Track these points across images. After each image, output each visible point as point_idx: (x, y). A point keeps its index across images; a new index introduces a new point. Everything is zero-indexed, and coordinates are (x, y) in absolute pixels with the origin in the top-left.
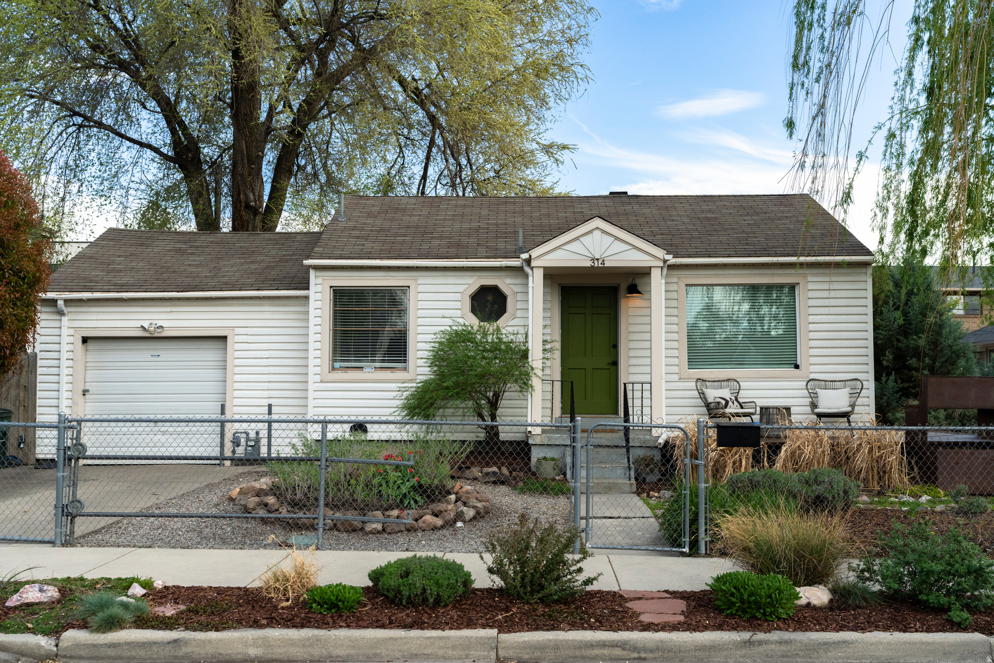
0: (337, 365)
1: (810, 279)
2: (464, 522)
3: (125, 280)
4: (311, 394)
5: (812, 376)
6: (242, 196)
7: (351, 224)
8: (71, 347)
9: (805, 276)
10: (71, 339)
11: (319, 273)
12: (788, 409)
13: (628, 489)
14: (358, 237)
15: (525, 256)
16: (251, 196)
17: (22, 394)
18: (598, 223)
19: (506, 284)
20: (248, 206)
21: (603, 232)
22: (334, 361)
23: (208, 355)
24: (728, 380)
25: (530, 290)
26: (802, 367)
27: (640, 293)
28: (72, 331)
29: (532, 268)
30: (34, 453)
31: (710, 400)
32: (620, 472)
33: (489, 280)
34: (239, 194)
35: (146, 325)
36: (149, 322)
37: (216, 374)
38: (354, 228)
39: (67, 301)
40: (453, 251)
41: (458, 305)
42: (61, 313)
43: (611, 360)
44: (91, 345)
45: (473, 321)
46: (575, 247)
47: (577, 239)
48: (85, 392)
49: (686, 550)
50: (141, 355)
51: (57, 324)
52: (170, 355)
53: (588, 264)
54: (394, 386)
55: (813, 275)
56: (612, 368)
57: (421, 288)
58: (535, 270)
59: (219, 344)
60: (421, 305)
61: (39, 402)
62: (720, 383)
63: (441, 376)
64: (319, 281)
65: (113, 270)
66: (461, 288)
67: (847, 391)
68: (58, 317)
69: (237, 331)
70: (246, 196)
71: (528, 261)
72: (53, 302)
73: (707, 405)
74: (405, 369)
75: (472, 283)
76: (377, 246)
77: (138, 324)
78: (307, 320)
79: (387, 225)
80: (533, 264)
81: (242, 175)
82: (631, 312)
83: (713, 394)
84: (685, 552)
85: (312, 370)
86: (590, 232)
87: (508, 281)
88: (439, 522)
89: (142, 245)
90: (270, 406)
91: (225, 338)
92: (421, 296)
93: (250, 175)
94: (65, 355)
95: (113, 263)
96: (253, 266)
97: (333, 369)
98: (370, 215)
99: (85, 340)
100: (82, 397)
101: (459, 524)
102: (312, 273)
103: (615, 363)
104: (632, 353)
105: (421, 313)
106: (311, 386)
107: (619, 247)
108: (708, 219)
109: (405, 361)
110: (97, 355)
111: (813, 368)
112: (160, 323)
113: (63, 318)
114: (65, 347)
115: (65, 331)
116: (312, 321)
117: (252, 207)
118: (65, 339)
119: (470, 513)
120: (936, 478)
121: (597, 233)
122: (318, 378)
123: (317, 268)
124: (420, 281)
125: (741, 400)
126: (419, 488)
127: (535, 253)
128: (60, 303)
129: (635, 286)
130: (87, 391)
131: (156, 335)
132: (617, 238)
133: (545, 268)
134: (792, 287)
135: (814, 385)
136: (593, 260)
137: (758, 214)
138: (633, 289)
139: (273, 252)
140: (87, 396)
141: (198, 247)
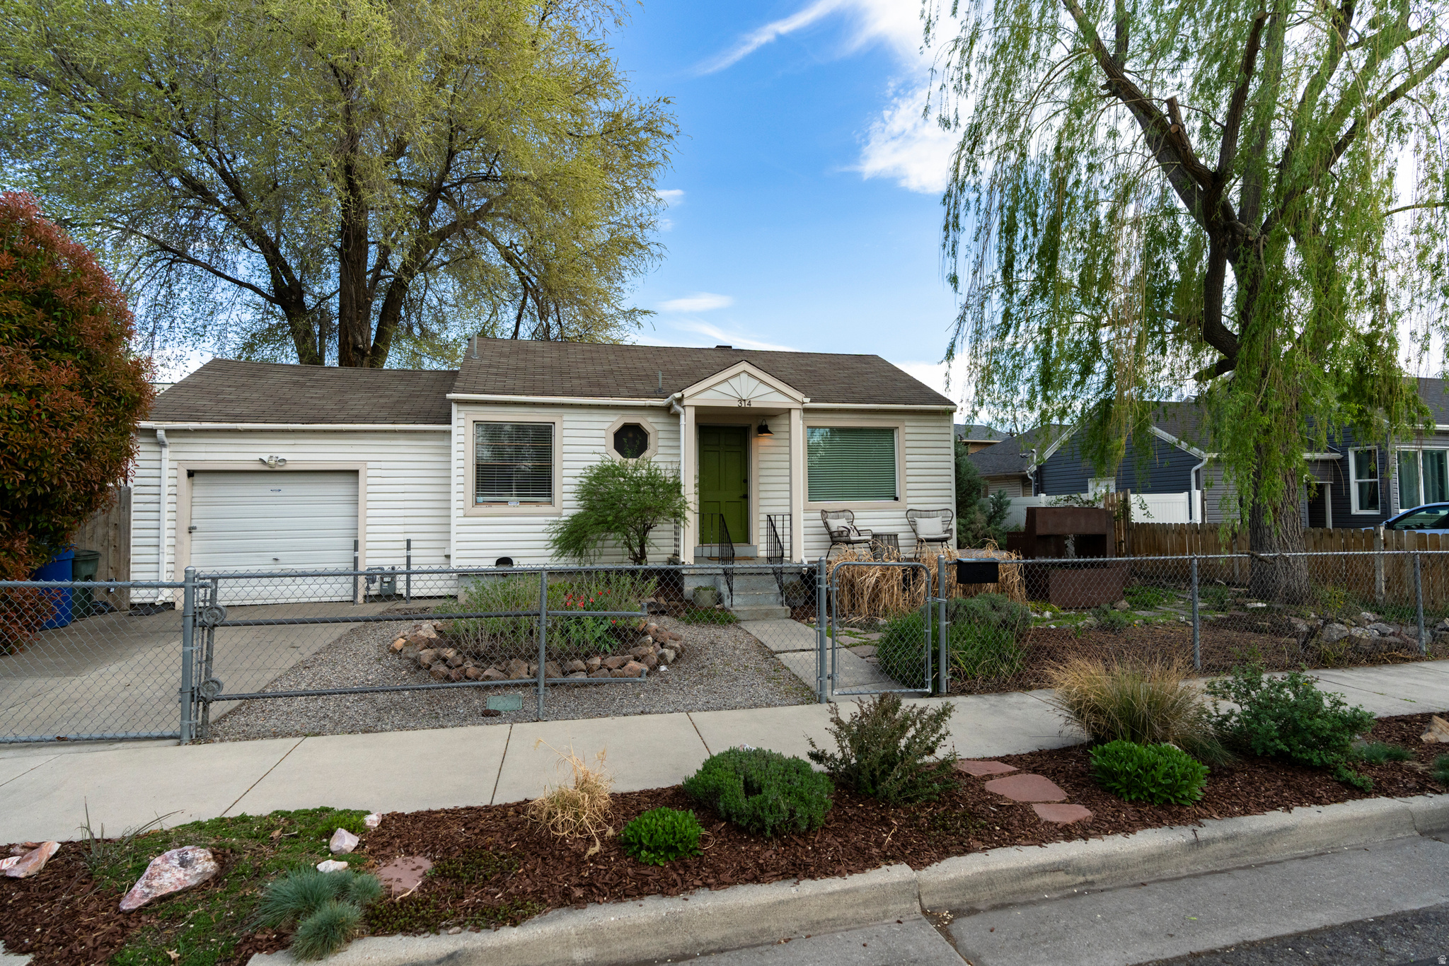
0: (481, 499)
1: (907, 424)
2: (667, 664)
3: (238, 411)
4: (454, 529)
5: (909, 507)
6: (350, 338)
7: (485, 362)
8: (174, 481)
9: (903, 421)
10: (174, 473)
11: (461, 408)
12: (896, 536)
13: (784, 615)
14: (497, 374)
15: (678, 395)
16: (360, 338)
17: (111, 533)
18: (744, 366)
19: (649, 423)
20: (356, 348)
21: (750, 375)
22: (478, 495)
23: (339, 489)
24: (844, 511)
25: (682, 428)
26: (902, 498)
27: (770, 433)
28: (175, 464)
29: (684, 407)
30: (128, 598)
31: (834, 529)
32: (772, 598)
33: (632, 418)
34: (347, 337)
35: (266, 458)
36: (269, 455)
37: (347, 509)
38: (490, 366)
39: (168, 431)
40: (596, 390)
41: (603, 441)
42: (162, 444)
43: (741, 494)
44: (197, 478)
45: (618, 458)
46: (724, 388)
47: (726, 380)
48: (191, 530)
49: (929, 690)
50: (259, 490)
51: (156, 456)
52: (293, 490)
53: (736, 404)
54: (541, 519)
55: (910, 420)
56: (743, 500)
57: (566, 425)
58: (687, 409)
59: (350, 478)
60: (566, 441)
61: (133, 541)
62: (838, 513)
63: (591, 508)
64: (462, 415)
65: (223, 400)
66: (606, 426)
67: (939, 520)
68: (157, 449)
69: (370, 465)
70: (354, 337)
71: (680, 400)
72: (152, 432)
73: (831, 533)
74: (550, 503)
75: (615, 422)
76: (519, 383)
77: (257, 457)
78: (450, 455)
79: (522, 364)
80: (686, 402)
81: (350, 319)
82: (761, 450)
83: (837, 524)
84: (926, 693)
85: (454, 505)
86: (738, 374)
87: (650, 419)
88: (644, 667)
89: (253, 376)
90: (409, 542)
91: (357, 472)
92: (566, 433)
93: (358, 319)
94: (166, 490)
95: (222, 392)
96: (382, 401)
97: (477, 503)
98: (501, 355)
99: (191, 474)
100: (188, 534)
101: (663, 668)
102: (454, 408)
103: (746, 497)
104: (762, 488)
105: (566, 449)
106: (454, 521)
107: (764, 389)
108: (810, 371)
109: (550, 495)
110: (202, 489)
111: (909, 500)
112: (281, 457)
113: (164, 449)
114: (166, 482)
115: (166, 464)
116: (455, 455)
117: (360, 349)
118: (166, 473)
119: (671, 655)
120: (1047, 595)
121: (744, 376)
122: (461, 513)
123: (459, 402)
124: (565, 418)
125: (858, 529)
126: (614, 631)
127: (687, 392)
128: (161, 433)
129: (766, 426)
130: (195, 528)
131: (277, 468)
132: (762, 381)
133: (697, 408)
134: (890, 432)
135: (912, 516)
136: (741, 400)
137: (847, 369)
138: (764, 430)
139: (401, 388)
140: (194, 534)
141: (317, 380)
